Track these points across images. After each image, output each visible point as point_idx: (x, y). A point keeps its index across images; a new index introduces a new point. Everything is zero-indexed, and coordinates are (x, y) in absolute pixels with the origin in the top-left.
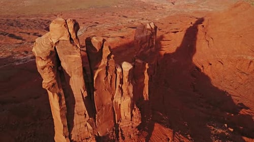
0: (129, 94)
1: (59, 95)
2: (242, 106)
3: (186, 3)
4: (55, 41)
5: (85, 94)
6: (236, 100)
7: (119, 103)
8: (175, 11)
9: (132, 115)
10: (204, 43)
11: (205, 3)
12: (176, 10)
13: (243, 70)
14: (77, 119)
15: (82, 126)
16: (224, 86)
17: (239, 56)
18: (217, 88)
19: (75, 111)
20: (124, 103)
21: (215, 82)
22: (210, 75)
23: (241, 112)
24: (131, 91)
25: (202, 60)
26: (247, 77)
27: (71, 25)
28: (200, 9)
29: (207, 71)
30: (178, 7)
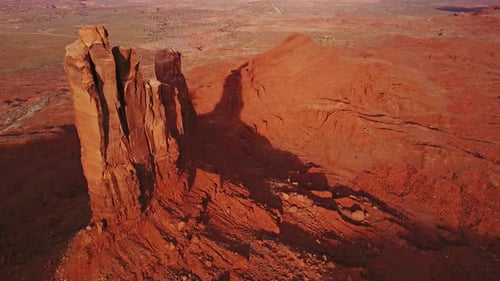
0: (161, 116)
1: (96, 100)
2: (312, 165)
3: (221, 46)
4: (89, 45)
5: (119, 105)
6: (304, 159)
7: (151, 129)
8: (205, 60)
9: (168, 145)
10: (252, 93)
11: (251, 43)
12: (205, 57)
13: (310, 125)
14: (112, 134)
15: (117, 145)
16: (287, 147)
17: (301, 106)
18: (278, 150)
19: (110, 124)
20: (157, 127)
21: (275, 143)
22: (267, 136)
23: (310, 171)
24: (163, 113)
25: (253, 117)
26: (316, 132)
27: (102, 31)
28: (244, 54)
29: (262, 130)
30: (209, 53)
